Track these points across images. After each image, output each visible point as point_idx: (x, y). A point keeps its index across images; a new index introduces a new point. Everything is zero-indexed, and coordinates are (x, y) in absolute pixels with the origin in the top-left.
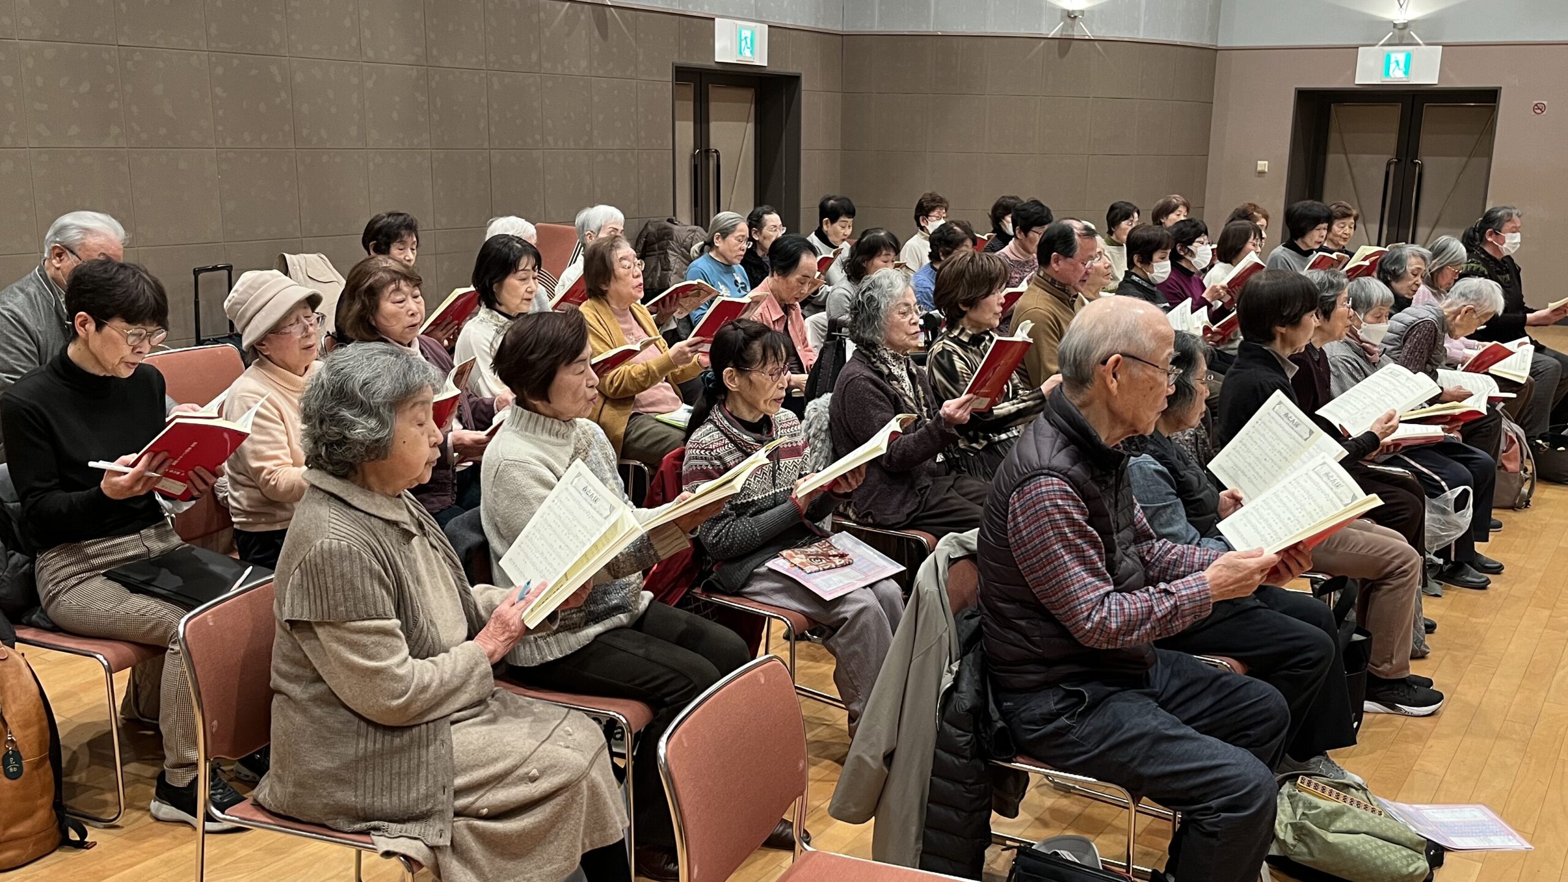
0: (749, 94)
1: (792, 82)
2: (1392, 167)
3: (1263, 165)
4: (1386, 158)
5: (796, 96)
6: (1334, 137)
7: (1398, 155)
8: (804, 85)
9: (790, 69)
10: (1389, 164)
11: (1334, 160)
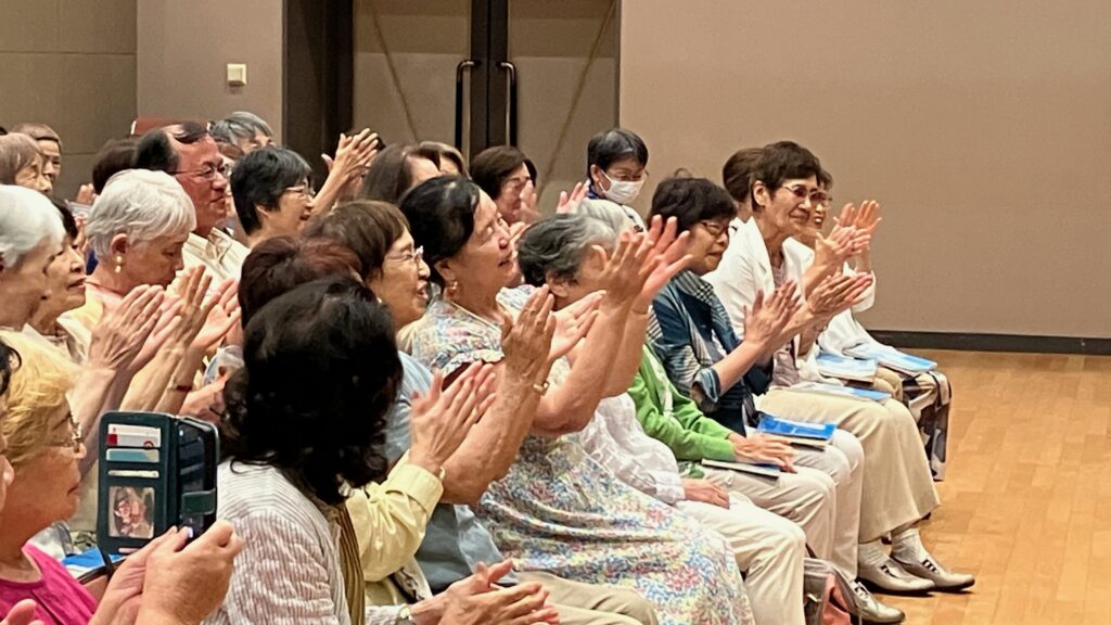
2: (467, 75)
3: (237, 71)
4: (453, 60)
6: (362, 23)
7: (474, 53)
10: (460, 70)
11: (367, 62)
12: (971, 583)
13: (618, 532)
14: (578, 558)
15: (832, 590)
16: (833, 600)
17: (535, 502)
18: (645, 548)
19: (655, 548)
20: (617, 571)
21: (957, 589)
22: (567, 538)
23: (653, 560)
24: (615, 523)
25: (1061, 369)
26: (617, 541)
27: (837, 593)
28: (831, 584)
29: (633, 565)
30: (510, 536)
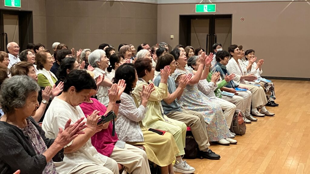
0: (17, 17)
1: (30, 13)
2: (208, 37)
3: (172, 36)
4: (206, 34)
5: (31, 17)
6: (192, 28)
7: (210, 33)
8: (34, 14)
9: (29, 9)
11: (193, 35)
12: (274, 115)
13: (202, 104)
14: (196, 108)
15: (240, 114)
16: (240, 115)
17: (190, 97)
18: (206, 107)
19: (207, 107)
20: (201, 110)
21: (272, 116)
22: (194, 104)
23: (207, 109)
24: (201, 103)
25: (304, 83)
26: (202, 106)
27: (241, 114)
28: (239, 113)
29: (204, 109)
30: (186, 104)
